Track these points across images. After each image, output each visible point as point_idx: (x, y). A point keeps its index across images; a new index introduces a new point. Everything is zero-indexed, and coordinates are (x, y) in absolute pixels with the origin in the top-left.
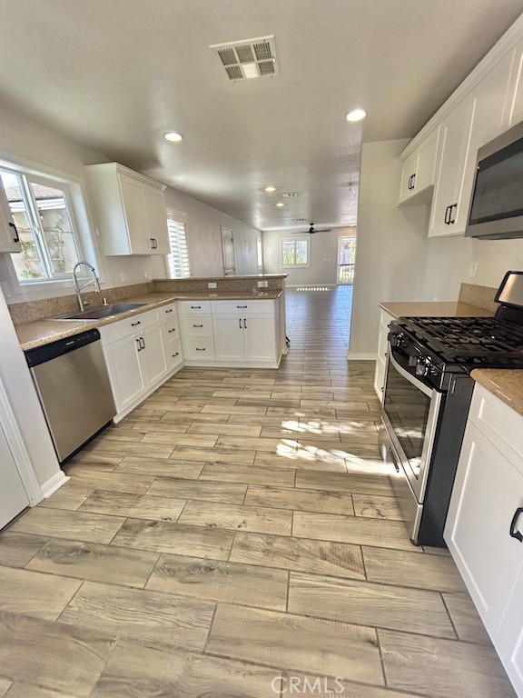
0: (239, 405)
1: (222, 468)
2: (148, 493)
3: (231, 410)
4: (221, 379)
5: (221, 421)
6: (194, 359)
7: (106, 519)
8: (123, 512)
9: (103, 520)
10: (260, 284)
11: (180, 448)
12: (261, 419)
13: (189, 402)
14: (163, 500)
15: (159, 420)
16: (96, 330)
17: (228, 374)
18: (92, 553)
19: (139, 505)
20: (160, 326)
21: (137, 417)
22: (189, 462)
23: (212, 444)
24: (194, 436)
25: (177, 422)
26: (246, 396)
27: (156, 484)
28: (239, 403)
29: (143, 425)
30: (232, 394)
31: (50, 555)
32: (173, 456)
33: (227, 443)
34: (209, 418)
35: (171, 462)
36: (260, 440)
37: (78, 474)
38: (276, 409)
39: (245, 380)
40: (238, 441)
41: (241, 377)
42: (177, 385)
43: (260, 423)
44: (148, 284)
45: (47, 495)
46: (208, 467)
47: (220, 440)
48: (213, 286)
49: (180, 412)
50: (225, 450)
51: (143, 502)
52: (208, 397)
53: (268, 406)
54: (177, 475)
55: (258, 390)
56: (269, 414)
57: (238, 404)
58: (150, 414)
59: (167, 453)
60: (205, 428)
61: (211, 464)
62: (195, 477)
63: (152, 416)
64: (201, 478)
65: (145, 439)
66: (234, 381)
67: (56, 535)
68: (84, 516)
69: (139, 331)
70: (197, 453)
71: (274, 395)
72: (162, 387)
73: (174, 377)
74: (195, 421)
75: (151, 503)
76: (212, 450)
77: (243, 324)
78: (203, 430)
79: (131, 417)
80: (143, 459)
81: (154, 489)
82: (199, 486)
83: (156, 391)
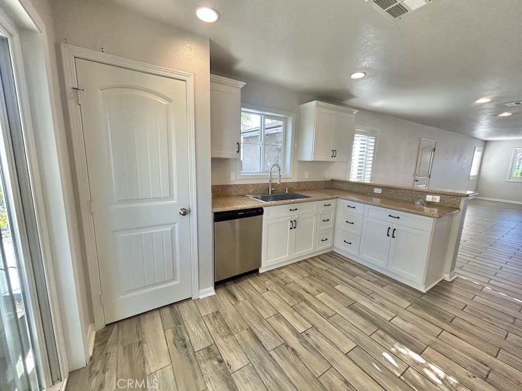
0: (351, 309)
1: (292, 357)
2: (236, 335)
3: (339, 309)
4: (354, 275)
5: (324, 315)
6: (341, 248)
7: (207, 334)
8: (216, 336)
9: (206, 334)
10: (429, 198)
11: (278, 316)
12: (361, 336)
13: (313, 283)
14: (238, 349)
15: (284, 285)
16: (262, 209)
17: (364, 274)
18: (186, 350)
19: (226, 340)
20: (315, 215)
21: (274, 275)
22: (276, 333)
23: (301, 329)
24: (295, 313)
25: (293, 294)
26: (365, 303)
27: (245, 334)
28: (352, 307)
29: (272, 284)
30: (353, 295)
31: (176, 333)
32: (269, 320)
33: (314, 338)
34: (316, 305)
35: (265, 322)
36: (344, 357)
37: (220, 294)
38: (388, 337)
39: (377, 288)
40: (323, 343)
41: (374, 282)
42: (316, 265)
43: (356, 340)
44: (326, 182)
45: (201, 297)
46: (284, 348)
47: (310, 332)
48: (378, 191)
49: (301, 287)
50: (306, 342)
51: (229, 339)
52: (330, 287)
53: (380, 328)
54: (260, 337)
55: (383, 305)
56: (374, 336)
57: (350, 307)
58: (282, 277)
59: (268, 314)
60: (308, 312)
61: (287, 346)
62: (269, 348)
63: (282, 280)
64: (272, 353)
65: (266, 295)
66: (364, 283)
67: (186, 324)
68: (202, 323)
69: (295, 215)
70: (285, 328)
71: (398, 321)
72: (305, 260)
73: (318, 257)
74: (305, 301)
75: (232, 345)
76: (298, 335)
77: (391, 233)
78: (304, 312)
79: (271, 273)
80: (253, 309)
81: (241, 336)
82: (265, 358)
83: (299, 262)
